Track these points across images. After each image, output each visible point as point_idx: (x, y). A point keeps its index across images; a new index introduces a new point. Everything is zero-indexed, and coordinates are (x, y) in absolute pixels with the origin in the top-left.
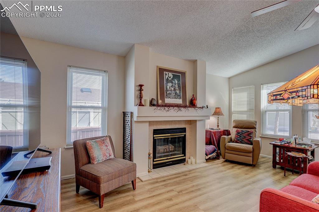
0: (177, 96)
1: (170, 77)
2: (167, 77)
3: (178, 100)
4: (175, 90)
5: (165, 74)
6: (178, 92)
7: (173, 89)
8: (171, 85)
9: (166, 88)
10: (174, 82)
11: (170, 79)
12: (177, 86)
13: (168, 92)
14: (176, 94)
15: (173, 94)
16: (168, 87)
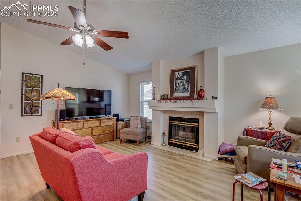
0: (185, 90)
1: (179, 76)
2: (177, 76)
3: (185, 93)
4: (183, 85)
5: (176, 74)
6: (186, 86)
7: (181, 84)
8: (180, 81)
9: (176, 85)
10: (183, 78)
11: (180, 77)
12: (185, 81)
13: (177, 88)
14: (184, 88)
15: (181, 89)
16: (177, 84)
